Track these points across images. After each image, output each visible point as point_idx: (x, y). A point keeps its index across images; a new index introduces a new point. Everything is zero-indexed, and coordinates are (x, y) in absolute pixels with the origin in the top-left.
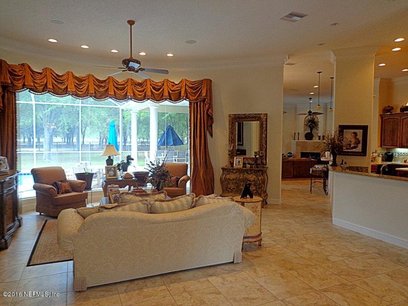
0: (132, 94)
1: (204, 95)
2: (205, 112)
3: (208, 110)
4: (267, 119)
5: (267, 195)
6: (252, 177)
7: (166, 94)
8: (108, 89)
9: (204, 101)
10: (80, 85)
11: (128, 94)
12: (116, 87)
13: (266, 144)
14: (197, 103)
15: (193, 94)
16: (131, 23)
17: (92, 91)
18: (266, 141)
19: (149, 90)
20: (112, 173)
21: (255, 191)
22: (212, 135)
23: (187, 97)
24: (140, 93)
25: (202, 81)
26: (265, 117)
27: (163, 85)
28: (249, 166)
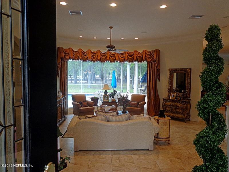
0: (118, 59)
1: (155, 58)
2: (156, 67)
3: (157, 67)
4: (191, 71)
5: (190, 115)
6: (180, 105)
7: (135, 58)
8: (106, 57)
9: (155, 61)
10: (94, 56)
11: (116, 59)
12: (110, 56)
13: (190, 86)
14: (151, 63)
15: (149, 58)
16: (111, 28)
17: (99, 58)
18: (190, 85)
19: (127, 57)
20: (106, 98)
21: (181, 113)
22: (159, 80)
23: (146, 60)
24: (122, 58)
25: (155, 50)
26: (190, 71)
27: (134, 53)
28: (179, 98)
